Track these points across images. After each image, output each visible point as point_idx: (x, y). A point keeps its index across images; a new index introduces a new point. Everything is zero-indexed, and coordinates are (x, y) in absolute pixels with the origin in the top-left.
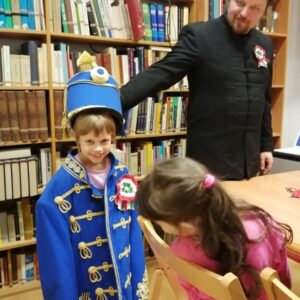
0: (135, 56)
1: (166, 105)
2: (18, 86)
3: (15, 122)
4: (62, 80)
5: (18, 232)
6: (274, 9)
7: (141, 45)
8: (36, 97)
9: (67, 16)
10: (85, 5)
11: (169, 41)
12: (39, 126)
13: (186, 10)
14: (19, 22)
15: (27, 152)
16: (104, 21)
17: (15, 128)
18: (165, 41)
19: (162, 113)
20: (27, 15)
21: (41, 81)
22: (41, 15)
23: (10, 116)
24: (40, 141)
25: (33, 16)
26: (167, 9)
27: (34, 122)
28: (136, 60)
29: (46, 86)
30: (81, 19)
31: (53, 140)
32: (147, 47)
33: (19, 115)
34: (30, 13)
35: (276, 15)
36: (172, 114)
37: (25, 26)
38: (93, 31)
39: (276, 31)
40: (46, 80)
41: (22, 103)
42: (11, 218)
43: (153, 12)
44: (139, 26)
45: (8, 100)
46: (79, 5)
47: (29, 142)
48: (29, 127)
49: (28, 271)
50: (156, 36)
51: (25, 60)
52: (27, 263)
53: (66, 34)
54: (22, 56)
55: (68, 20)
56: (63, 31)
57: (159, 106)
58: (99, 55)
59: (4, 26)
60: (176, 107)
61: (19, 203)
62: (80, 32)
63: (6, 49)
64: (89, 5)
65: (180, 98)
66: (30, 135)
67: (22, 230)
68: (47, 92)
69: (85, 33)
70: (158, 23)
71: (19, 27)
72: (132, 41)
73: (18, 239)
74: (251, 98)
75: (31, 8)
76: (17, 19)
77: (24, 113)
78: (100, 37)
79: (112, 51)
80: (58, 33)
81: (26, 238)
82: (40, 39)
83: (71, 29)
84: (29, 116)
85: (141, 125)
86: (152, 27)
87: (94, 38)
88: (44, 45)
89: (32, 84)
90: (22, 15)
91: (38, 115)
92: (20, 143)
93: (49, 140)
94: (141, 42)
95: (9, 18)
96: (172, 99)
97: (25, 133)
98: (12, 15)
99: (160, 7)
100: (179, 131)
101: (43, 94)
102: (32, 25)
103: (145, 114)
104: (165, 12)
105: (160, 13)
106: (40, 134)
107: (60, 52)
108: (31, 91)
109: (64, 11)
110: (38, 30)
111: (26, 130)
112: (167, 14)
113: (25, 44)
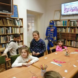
31: (67, 39)
38: (74, 25)
63: (63, 28)
71: (65, 26)
75: (66, 23)
78: (75, 26)
79: (76, 28)
82: (67, 27)
102: (66, 25)
113: (65, 28)
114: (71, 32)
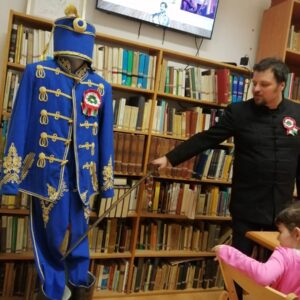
0: (217, 115)
2: (126, 130)
3: (120, 157)
4: (158, 129)
5: (103, 245)
7: (223, 108)
8: (138, 140)
10: (184, 73)
12: (136, 162)
14: (136, 82)
15: (123, 181)
16: (196, 86)
17: (119, 162)
19: (231, 164)
20: (142, 77)
21: (143, 128)
22: (152, 78)
24: (134, 174)
25: (146, 78)
26: (247, 81)
27: (133, 158)
28: (216, 119)
29: (146, 132)
30: (180, 83)
31: (144, 174)
33: (123, 152)
34: (144, 76)
37: (140, 85)
38: (187, 93)
40: (147, 127)
41: (128, 143)
42: (101, 233)
43: (235, 82)
44: (226, 94)
45: (118, 139)
46: (180, 73)
47: (127, 174)
48: (129, 162)
49: (103, 281)
50: (235, 101)
51: (135, 110)
52: (104, 273)
53: (167, 94)
54: (133, 107)
55: (170, 83)
56: (165, 91)
57: (229, 158)
58: (189, 113)
59: (125, 84)
61: (109, 221)
62: (177, 93)
63: (123, 101)
64: (187, 74)
66: (129, 168)
67: (107, 244)
68: (146, 136)
69: (181, 94)
70: (238, 91)
71: (135, 86)
72: (216, 104)
73: (102, 251)
75: (146, 72)
76: (135, 79)
78: (191, 99)
79: (199, 110)
80: (162, 92)
81: (109, 252)
82: (148, 96)
83: (171, 91)
85: (212, 172)
86: (233, 94)
87: (187, 98)
88: (150, 101)
89: (137, 129)
90: (139, 77)
91: (137, 154)
92: (120, 173)
93: (141, 174)
94: (223, 105)
95: (129, 78)
98: (132, 76)
99: (241, 79)
101: (143, 138)
102: (144, 86)
103: (217, 163)
104: (244, 83)
105: (241, 83)
106: (136, 168)
107: (160, 108)
108: (136, 134)
110: (148, 89)
111: (126, 164)
112: (246, 86)
113: (135, 99)
114: (170, 128)
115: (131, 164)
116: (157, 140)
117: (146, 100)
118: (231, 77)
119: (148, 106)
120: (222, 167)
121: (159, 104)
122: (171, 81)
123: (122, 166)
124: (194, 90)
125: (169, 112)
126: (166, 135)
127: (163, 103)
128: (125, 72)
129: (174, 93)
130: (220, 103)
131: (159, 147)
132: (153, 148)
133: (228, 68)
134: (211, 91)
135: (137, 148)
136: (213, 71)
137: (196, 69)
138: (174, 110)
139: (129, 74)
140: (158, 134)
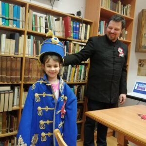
0: (65, 45)
1: (77, 69)
2: (8, 55)
3: (4, 72)
4: (30, 53)
6: (126, 30)
7: (68, 40)
8: (16, 61)
9: (35, 23)
10: (44, 19)
11: (81, 39)
12: (16, 75)
13: (89, 26)
14: (12, 23)
15: (8, 88)
16: (52, 27)
17: (4, 76)
18: (79, 39)
19: (75, 72)
20: (16, 20)
21: (20, 53)
22: (23, 21)
23: (2, 69)
24: (15, 83)
25: (19, 21)
26: (81, 25)
27: (14, 73)
28: (65, 47)
29: (22, 56)
30: (42, 25)
31: (22, 83)
32: (71, 41)
33: (7, 69)
34: (18, 20)
35: (126, 32)
36: (79, 73)
37: (15, 25)
38: (46, 31)
39: (126, 39)
40: (22, 53)
41: (9, 63)
43: (75, 25)
44: (69, 32)
46: (41, 19)
47: (10, 83)
48: (11, 75)
50: (75, 36)
51: (13, 42)
53: (34, 31)
54: (12, 40)
55: (35, 25)
56: (32, 30)
57: (74, 69)
59: (5, 24)
60: (81, 70)
61: (1, 114)
62: (40, 31)
63: (4, 36)
64: (46, 19)
65: (83, 66)
66: (11, 79)
68: (22, 58)
69: (43, 32)
70: (76, 30)
71: (12, 26)
72: (64, 38)
74: (115, 69)
75: (18, 16)
76: (11, 22)
77: (10, 68)
80: (30, 30)
82: (21, 33)
83: (36, 29)
84: (12, 70)
86: (73, 32)
88: (23, 36)
89: (15, 54)
90: (14, 20)
91: (16, 70)
92: (6, 83)
93: (20, 82)
94: (68, 38)
95: (7, 21)
96: (80, 66)
97: (9, 78)
98: (9, 19)
99: (78, 23)
100: (81, 81)
101: (20, 59)
102: (18, 25)
103: (67, 72)
104: (80, 26)
105: (78, 26)
106: (16, 79)
107: (30, 40)
108: (14, 57)
109: (34, 20)
110: (21, 28)
111: (9, 77)
112: (81, 28)
113: (13, 34)
115: (12, 77)
116: (29, 60)
117: (20, 36)
118: (72, 22)
119: (22, 39)
120: (70, 74)
121: (29, 38)
122: (36, 24)
123: (6, 78)
124: (51, 29)
125: (36, 43)
126: (35, 57)
127: (32, 37)
128: (4, 16)
129: (39, 31)
130: (66, 37)
131: (31, 64)
132: (27, 65)
133: (69, 16)
134: (61, 30)
135: (16, 66)
136: (61, 18)
137: (51, 16)
138: (39, 42)
139: (7, 18)
140: (30, 56)
